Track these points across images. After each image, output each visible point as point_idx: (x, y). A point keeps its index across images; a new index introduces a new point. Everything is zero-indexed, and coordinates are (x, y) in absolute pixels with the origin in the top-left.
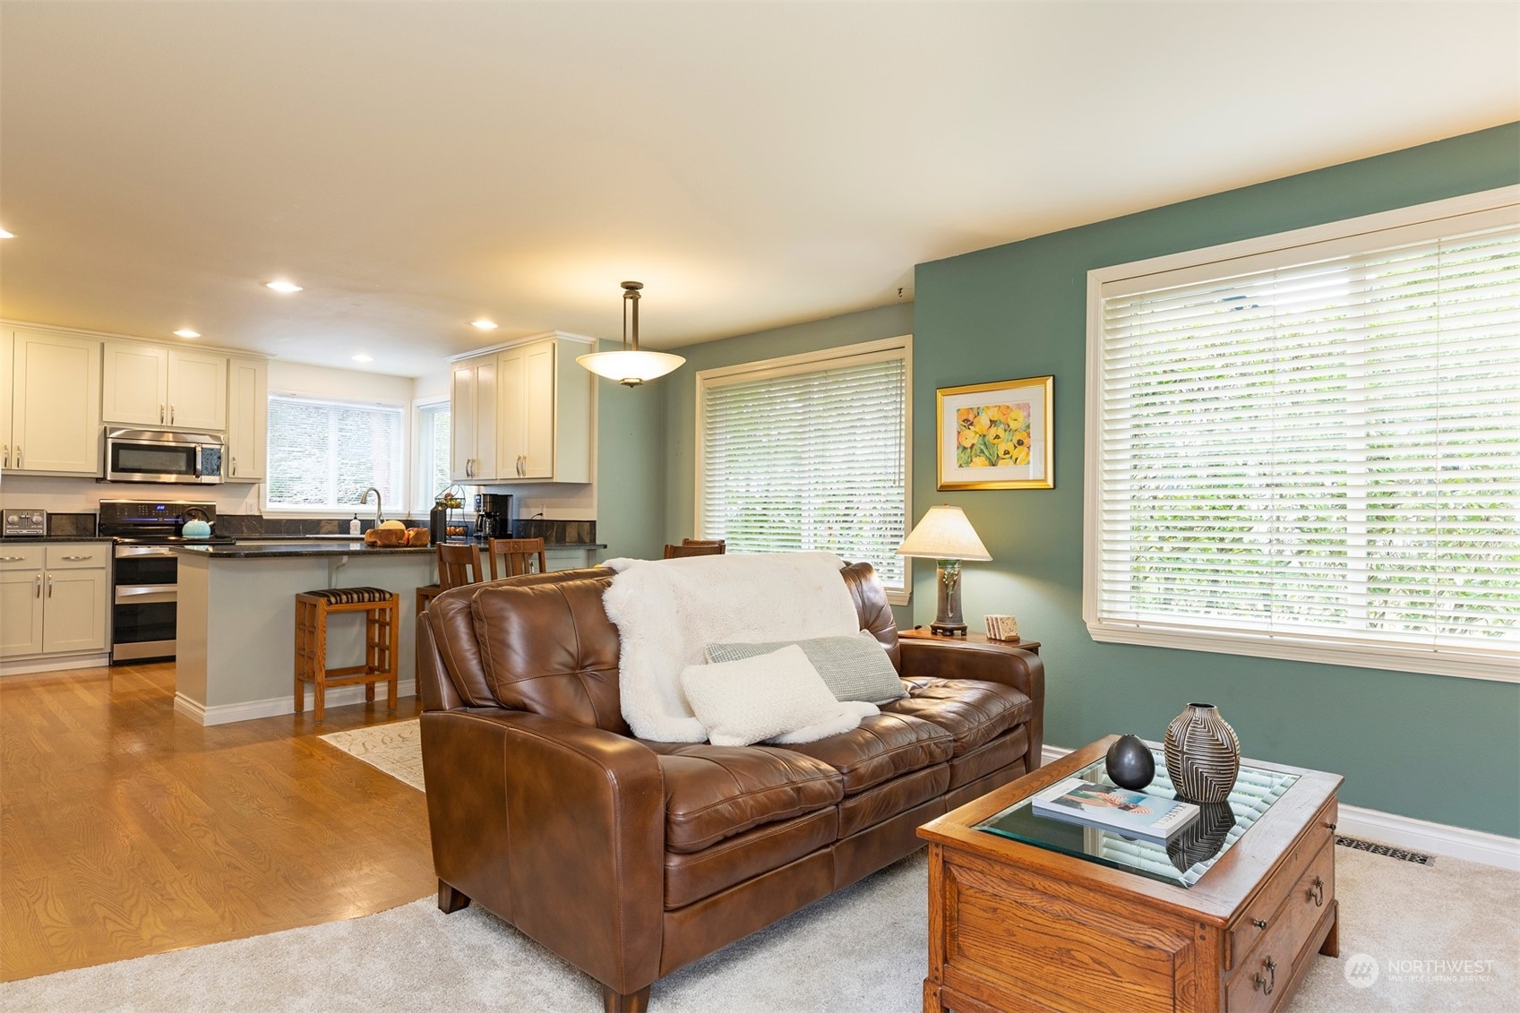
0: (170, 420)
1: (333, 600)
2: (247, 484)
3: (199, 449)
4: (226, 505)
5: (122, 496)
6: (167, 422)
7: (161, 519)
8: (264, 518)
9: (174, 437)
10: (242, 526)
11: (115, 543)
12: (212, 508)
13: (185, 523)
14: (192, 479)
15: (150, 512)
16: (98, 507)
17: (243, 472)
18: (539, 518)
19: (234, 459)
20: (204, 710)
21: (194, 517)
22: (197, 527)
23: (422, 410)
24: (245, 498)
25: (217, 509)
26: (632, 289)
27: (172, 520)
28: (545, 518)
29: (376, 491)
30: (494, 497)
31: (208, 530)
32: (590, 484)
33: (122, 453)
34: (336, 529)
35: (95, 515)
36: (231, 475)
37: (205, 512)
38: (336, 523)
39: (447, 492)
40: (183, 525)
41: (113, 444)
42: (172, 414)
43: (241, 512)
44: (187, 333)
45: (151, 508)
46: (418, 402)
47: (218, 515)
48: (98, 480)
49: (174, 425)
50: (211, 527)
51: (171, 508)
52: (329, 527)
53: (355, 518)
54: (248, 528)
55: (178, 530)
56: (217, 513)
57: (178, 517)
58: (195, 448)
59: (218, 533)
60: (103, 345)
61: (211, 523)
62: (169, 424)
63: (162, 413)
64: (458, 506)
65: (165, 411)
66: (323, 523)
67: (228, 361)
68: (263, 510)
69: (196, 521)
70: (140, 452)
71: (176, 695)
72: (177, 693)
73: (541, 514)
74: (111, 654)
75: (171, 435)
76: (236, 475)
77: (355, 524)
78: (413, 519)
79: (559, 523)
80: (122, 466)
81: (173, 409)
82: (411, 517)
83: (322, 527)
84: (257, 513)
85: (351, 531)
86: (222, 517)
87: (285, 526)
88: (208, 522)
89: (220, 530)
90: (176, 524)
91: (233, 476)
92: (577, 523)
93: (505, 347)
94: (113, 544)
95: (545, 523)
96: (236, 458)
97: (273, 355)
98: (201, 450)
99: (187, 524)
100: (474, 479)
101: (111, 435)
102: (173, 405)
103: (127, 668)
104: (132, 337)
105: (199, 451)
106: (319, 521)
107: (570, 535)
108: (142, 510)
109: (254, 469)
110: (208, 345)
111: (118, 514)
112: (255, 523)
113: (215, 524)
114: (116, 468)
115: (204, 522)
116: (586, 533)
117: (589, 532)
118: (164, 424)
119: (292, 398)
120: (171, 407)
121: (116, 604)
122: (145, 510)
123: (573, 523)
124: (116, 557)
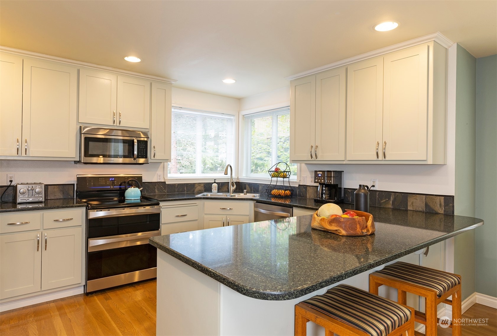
0: (118, 122)
2: (160, 163)
3: (135, 141)
4: (147, 176)
5: (89, 172)
7: (112, 187)
8: (167, 183)
9: (122, 133)
10: (155, 188)
12: (140, 178)
14: (131, 160)
15: (106, 183)
16: (76, 180)
17: (159, 156)
19: (154, 147)
21: (131, 186)
22: (133, 192)
23: (245, 118)
24: (157, 171)
25: (143, 179)
27: (118, 188)
29: (230, 166)
32: (444, 165)
33: (91, 144)
34: (203, 188)
35: (74, 185)
36: (152, 158)
37: (137, 182)
38: (203, 185)
39: (276, 167)
41: (86, 139)
42: (120, 118)
43: (155, 180)
45: (106, 179)
47: (143, 182)
48: (76, 162)
49: (120, 125)
50: (141, 191)
53: (215, 182)
54: (158, 190)
57: (121, 185)
58: (133, 140)
59: (144, 195)
60: (79, 71)
61: (142, 188)
62: (118, 125)
63: (113, 118)
64: (284, 177)
65: (115, 116)
66: (196, 186)
67: (151, 84)
68: (166, 178)
69: (132, 188)
70: (101, 143)
73: (373, 186)
74: (85, 287)
75: (120, 132)
77: (215, 186)
78: (240, 181)
79: (397, 194)
80: (90, 153)
81: (121, 115)
82: (239, 180)
83: (196, 188)
84: (163, 181)
85: (212, 190)
86: (146, 184)
87: (177, 188)
88: (139, 188)
89: (144, 192)
90: (120, 189)
91: (154, 159)
92: (424, 196)
93: (358, 59)
94: (86, 208)
95: (377, 193)
96: (155, 147)
97: (175, 81)
98: (136, 141)
99: (127, 190)
100: (317, 160)
101: (84, 132)
102: (120, 112)
103: (95, 297)
104: (96, 66)
105: (136, 142)
106: (194, 184)
107: (414, 204)
108: (101, 181)
109: (165, 154)
110: (141, 73)
111: (88, 184)
112: (162, 186)
113: (143, 189)
114: (87, 154)
115: (137, 188)
116: (438, 206)
117: (443, 204)
118: (115, 124)
119: (180, 110)
120: (120, 114)
121: (88, 252)
122: (103, 181)
123: (418, 195)
124: (88, 218)
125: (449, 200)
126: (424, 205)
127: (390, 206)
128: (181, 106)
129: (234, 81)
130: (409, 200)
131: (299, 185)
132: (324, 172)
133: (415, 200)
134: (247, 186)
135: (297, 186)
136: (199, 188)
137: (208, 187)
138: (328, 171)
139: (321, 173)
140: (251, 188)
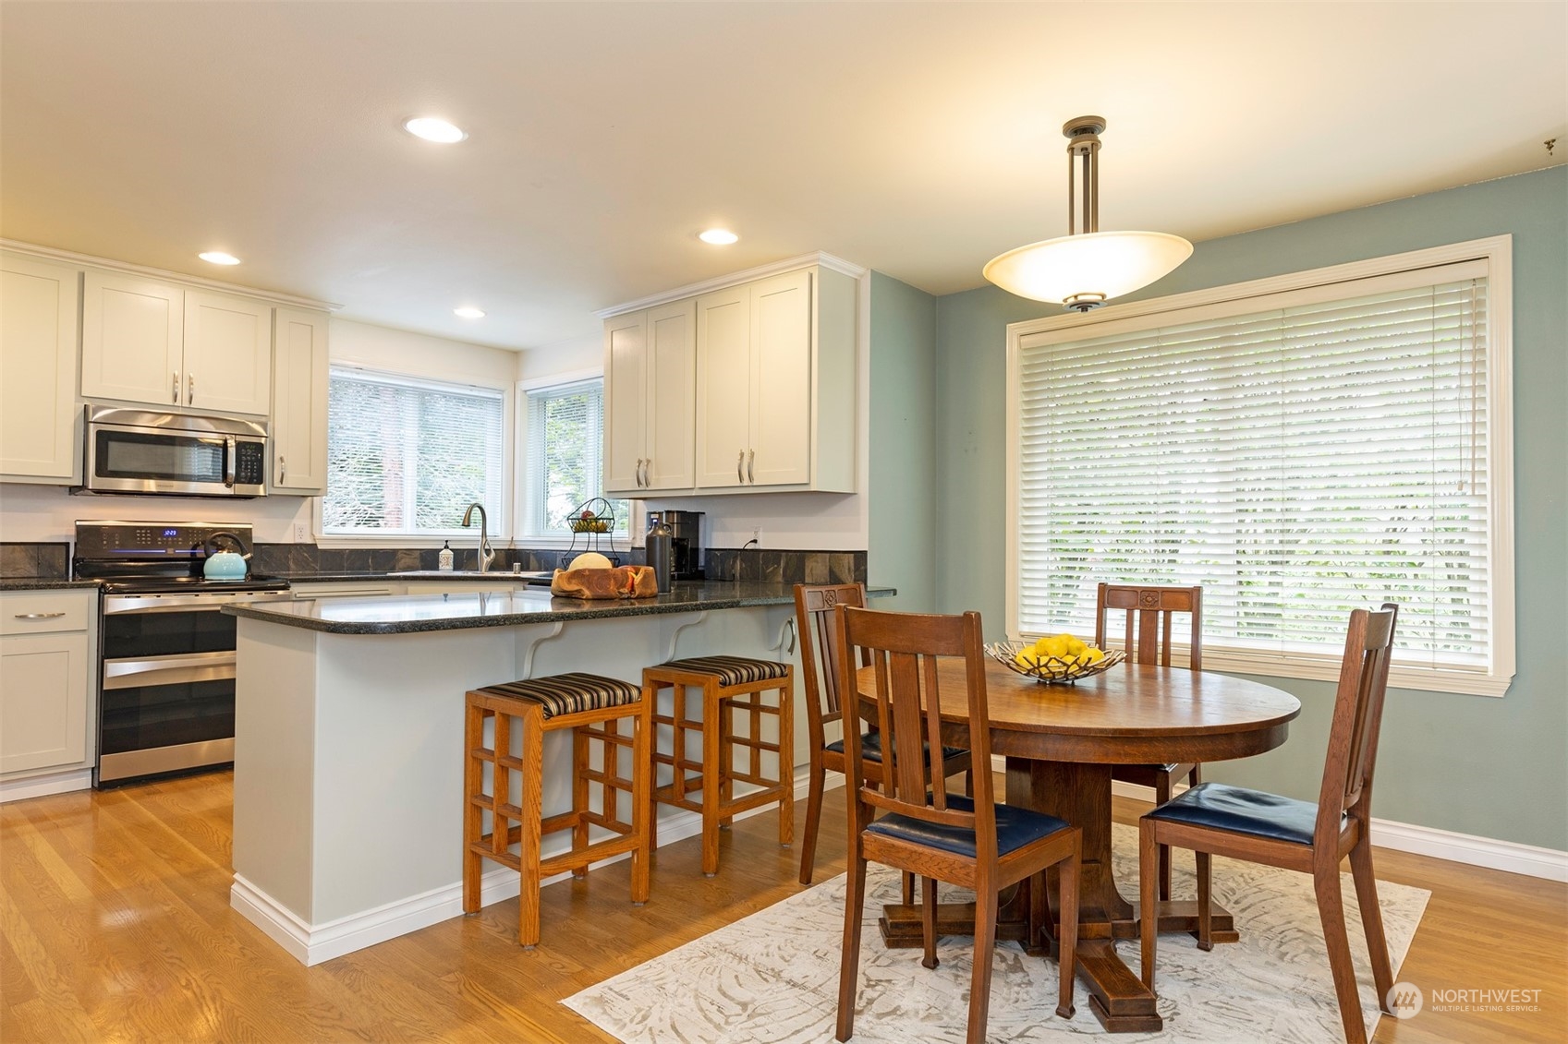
0: (186, 398)
1: (553, 707)
2: (299, 497)
3: (231, 443)
4: (268, 529)
5: (111, 515)
6: (183, 401)
7: (170, 551)
8: (320, 547)
10: (288, 560)
11: (103, 591)
12: (248, 534)
13: (208, 556)
14: (221, 489)
15: (154, 541)
16: (73, 531)
17: (295, 480)
18: (751, 546)
19: (282, 459)
20: (308, 934)
21: (220, 548)
22: (226, 564)
23: (531, 396)
24: (294, 518)
25: (254, 535)
26: (1084, 132)
27: (186, 552)
28: (761, 546)
29: (480, 508)
30: (682, 514)
31: (243, 566)
32: (855, 494)
33: (114, 447)
34: (417, 562)
35: (67, 544)
36: (277, 483)
37: (238, 540)
38: (417, 554)
39: (584, 509)
40: (203, 560)
41: (99, 434)
42: (190, 389)
43: (288, 538)
44: (220, 257)
45: (156, 533)
46: (525, 384)
47: (255, 544)
48: (73, 489)
49: (192, 406)
50: (247, 561)
51: (185, 532)
52: (406, 561)
53: (446, 547)
54: (296, 562)
55: (197, 567)
56: (254, 541)
57: (195, 547)
58: (225, 442)
59: (255, 571)
60: (82, 276)
61: (249, 555)
62: (186, 404)
63: (174, 387)
64: (602, 530)
65: (179, 385)
66: (400, 555)
67: (274, 312)
68: (317, 536)
69: (225, 553)
70: (141, 446)
71: (233, 881)
72: (236, 876)
73: (755, 541)
74: (95, 770)
76: (284, 485)
77: (446, 555)
78: (518, 547)
79: (790, 554)
80: (111, 467)
81: (194, 381)
82: (515, 545)
83: (399, 560)
84: (310, 541)
85: (440, 565)
86: (263, 547)
87: (347, 560)
88: (242, 555)
89: (259, 568)
90: (193, 558)
91: (281, 486)
92: (828, 555)
93: (714, 287)
94: (100, 592)
95: (761, 554)
96: (285, 459)
97: (338, 306)
98: (234, 444)
99: (210, 559)
100: (649, 488)
101: (95, 417)
102: (192, 376)
103: (121, 792)
104: (128, 266)
105: (232, 446)
106: (395, 552)
107: (814, 572)
108: (141, 537)
109: (310, 475)
110: (245, 286)
111: (105, 542)
112: (306, 555)
113: (252, 557)
114: (102, 471)
115: (237, 554)
116: (847, 571)
117: (852, 568)
118: (179, 403)
119: (358, 373)
120: (190, 378)
121: (105, 688)
122: (146, 537)
123: (819, 554)
124: (105, 613)
125: (860, 557)
126: (826, 572)
127: (780, 579)
128: (359, 365)
129: (482, 315)
130: (806, 564)
131: (633, 548)
132: (660, 514)
133: (814, 564)
134: (532, 557)
135: (629, 550)
136: (407, 560)
137: (429, 558)
138: (668, 512)
139: (657, 516)
140: (539, 562)
